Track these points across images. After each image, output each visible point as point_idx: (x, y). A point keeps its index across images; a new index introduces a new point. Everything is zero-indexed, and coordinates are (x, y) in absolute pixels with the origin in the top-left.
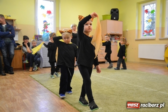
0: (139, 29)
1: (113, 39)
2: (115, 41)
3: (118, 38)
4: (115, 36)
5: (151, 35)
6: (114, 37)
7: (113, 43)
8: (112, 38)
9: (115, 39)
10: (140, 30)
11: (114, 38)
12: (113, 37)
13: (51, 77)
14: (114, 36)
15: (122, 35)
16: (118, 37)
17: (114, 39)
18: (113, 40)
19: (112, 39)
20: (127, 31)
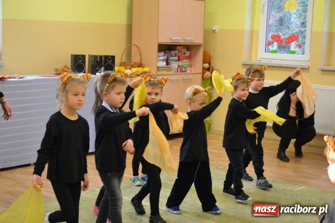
0: (255, 29)
1: (173, 60)
2: (178, 66)
3: (188, 53)
4: (178, 47)
5: (294, 52)
6: (177, 52)
7: (175, 74)
8: (172, 56)
9: (179, 60)
10: (258, 32)
11: (175, 56)
12: (173, 52)
13: (134, 181)
14: (174, 50)
15: (202, 48)
16: (188, 51)
17: (176, 61)
18: (173, 62)
19: (170, 58)
20: (214, 31)
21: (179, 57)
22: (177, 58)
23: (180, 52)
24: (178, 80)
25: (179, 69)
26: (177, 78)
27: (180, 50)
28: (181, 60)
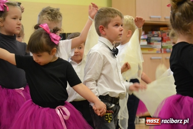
1: (156, 41)
2: (162, 47)
4: (161, 29)
6: (159, 32)
7: (157, 53)
8: (154, 36)
9: (162, 40)
11: (158, 36)
12: (155, 33)
14: (157, 30)
17: (159, 41)
18: (155, 43)
19: (152, 38)
21: (162, 38)
22: (160, 39)
23: (164, 32)
24: (160, 59)
25: (163, 49)
26: (160, 57)
27: (164, 31)
28: (165, 41)
